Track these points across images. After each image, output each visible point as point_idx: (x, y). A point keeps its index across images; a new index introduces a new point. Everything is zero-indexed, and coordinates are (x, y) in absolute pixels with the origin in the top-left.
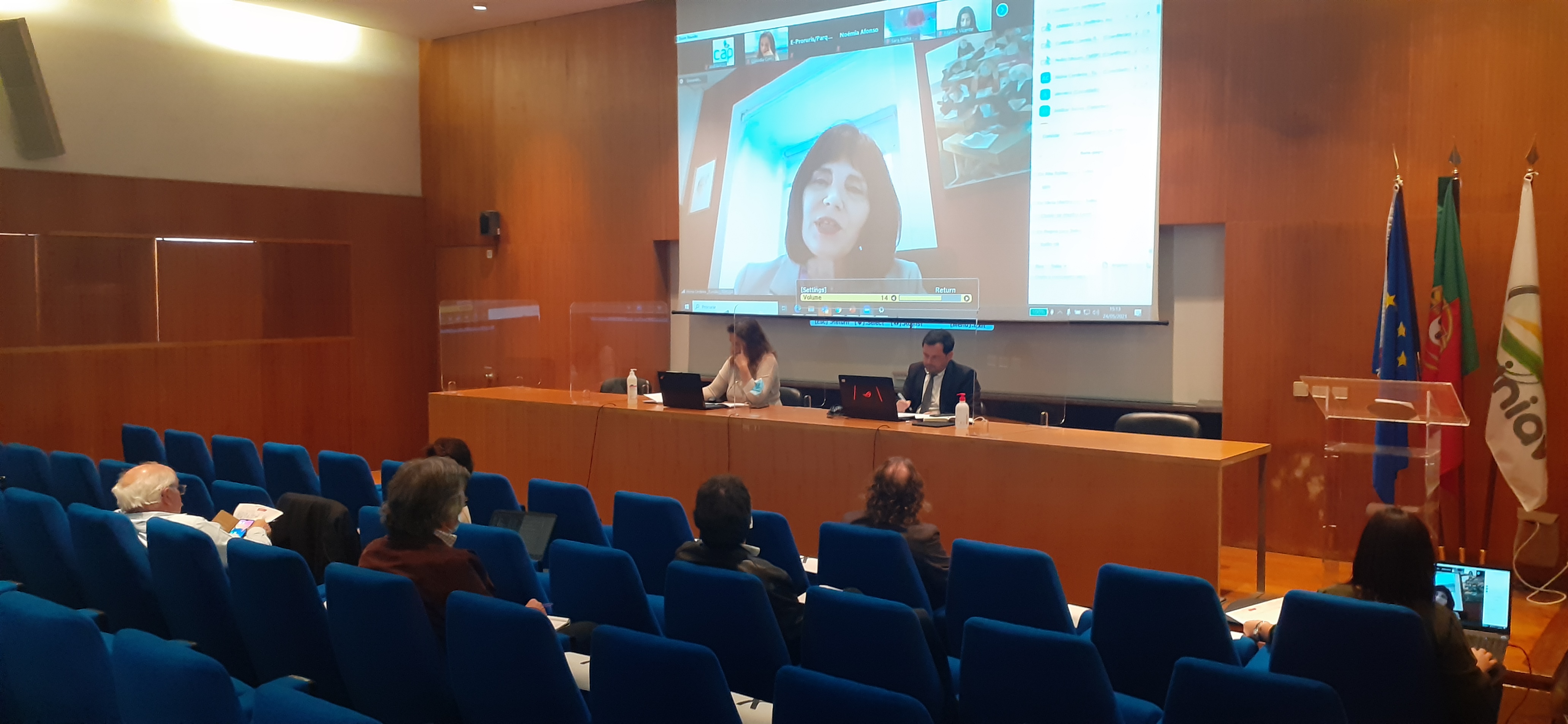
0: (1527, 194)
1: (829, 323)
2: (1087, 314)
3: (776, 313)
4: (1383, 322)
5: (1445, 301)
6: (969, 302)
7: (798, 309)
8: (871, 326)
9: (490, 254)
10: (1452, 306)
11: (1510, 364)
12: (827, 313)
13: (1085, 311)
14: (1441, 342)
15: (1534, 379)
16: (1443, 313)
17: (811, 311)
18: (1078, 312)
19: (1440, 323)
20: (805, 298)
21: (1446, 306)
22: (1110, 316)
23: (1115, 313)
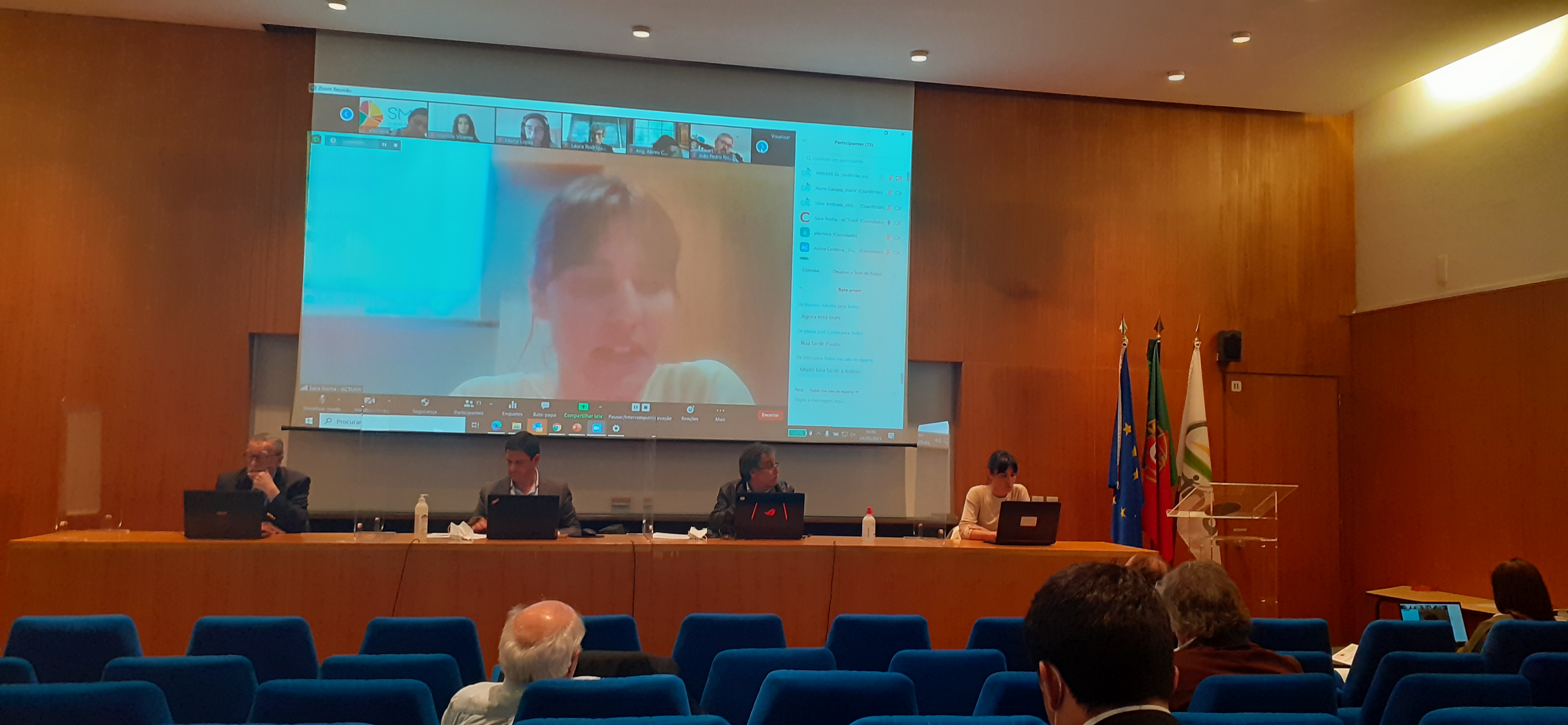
0: (1196, 356)
2: (845, 436)
3: (464, 432)
4: (1119, 446)
10: (1166, 434)
11: (1196, 478)
13: (842, 433)
14: (1160, 461)
18: (836, 434)
22: (866, 437)
23: (871, 435)
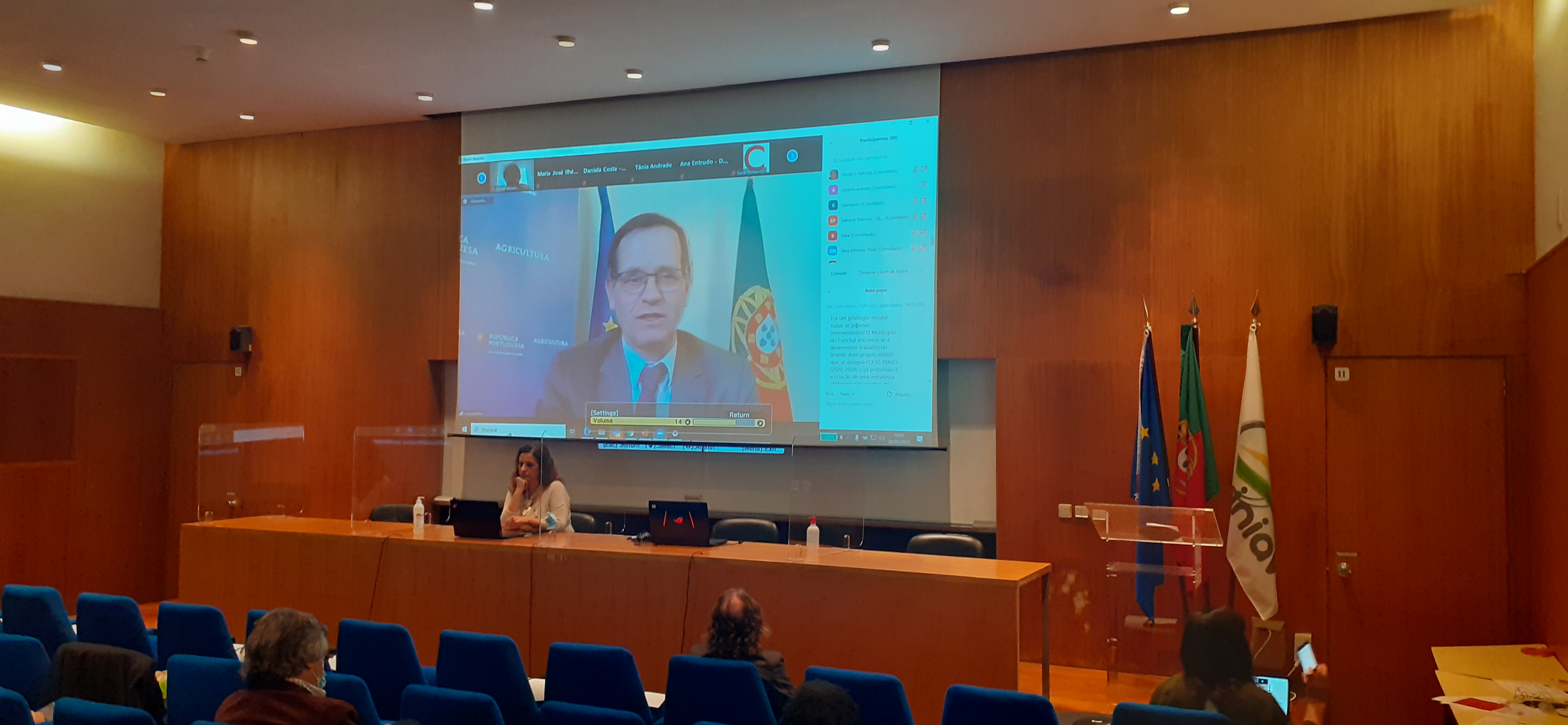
0: (1252, 341)
1: (619, 447)
2: (874, 439)
3: (564, 437)
4: (1139, 452)
5: (1190, 433)
6: (763, 426)
7: (587, 432)
8: (662, 449)
9: (238, 371)
10: (1196, 438)
11: (1245, 490)
12: (618, 436)
13: (871, 436)
14: (1188, 470)
15: (1264, 503)
16: (1189, 444)
17: (601, 435)
18: (865, 438)
19: (1186, 452)
20: (595, 422)
21: (1191, 438)
22: (895, 441)
23: (900, 438)
